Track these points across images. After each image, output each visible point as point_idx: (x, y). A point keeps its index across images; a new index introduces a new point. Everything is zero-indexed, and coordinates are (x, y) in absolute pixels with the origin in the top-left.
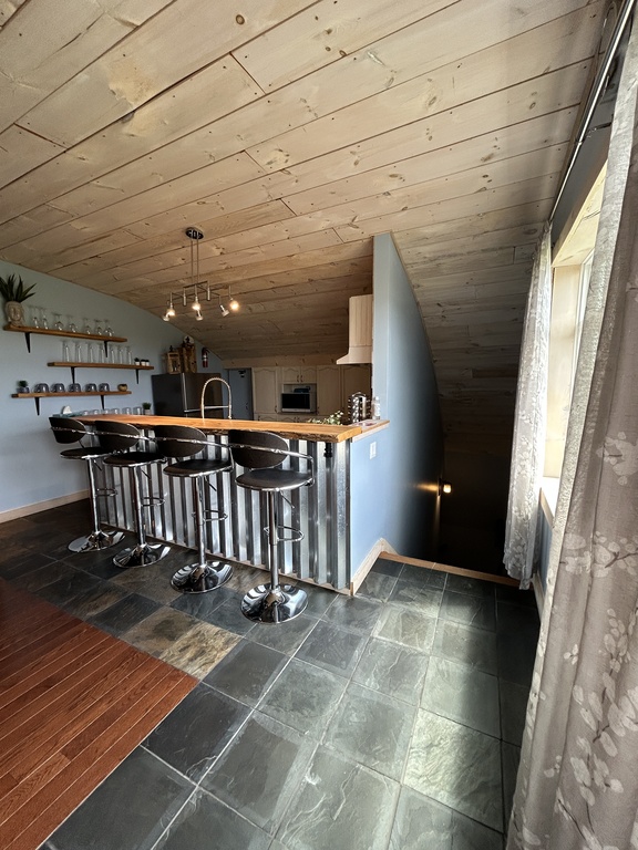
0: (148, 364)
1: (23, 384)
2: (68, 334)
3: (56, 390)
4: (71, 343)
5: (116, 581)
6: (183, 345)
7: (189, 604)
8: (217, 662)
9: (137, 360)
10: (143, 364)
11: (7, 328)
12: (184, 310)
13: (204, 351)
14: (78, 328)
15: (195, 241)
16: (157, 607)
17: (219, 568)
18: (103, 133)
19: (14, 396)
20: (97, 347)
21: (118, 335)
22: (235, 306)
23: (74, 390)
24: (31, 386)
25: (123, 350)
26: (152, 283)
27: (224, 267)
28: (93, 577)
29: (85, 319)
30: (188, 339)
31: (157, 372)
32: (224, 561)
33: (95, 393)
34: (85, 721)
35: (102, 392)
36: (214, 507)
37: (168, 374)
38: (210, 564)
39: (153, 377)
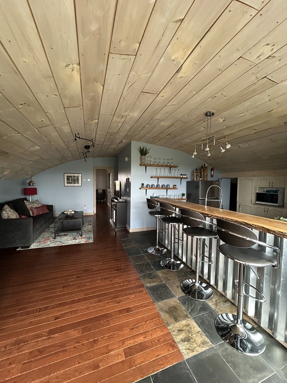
0: (185, 176)
1: (143, 184)
2: (158, 166)
3: (152, 187)
4: (159, 168)
5: (160, 273)
6: (202, 167)
7: (187, 304)
8: (195, 353)
9: (181, 175)
10: (184, 176)
11: (140, 165)
12: (201, 152)
13: (212, 170)
14: (161, 163)
15: (209, 118)
16: (172, 296)
17: (206, 288)
18: (170, 82)
19: (140, 189)
20: (167, 170)
21: (175, 165)
22: (228, 146)
23: (158, 187)
24: (145, 185)
25: (177, 171)
26: (190, 141)
27: (225, 127)
28: (152, 267)
29: (164, 159)
30: (205, 164)
31: (189, 180)
32: (209, 285)
33: (164, 189)
34: (134, 340)
35: (167, 188)
36: (207, 254)
37: (194, 181)
38: (201, 284)
39: (187, 182)
